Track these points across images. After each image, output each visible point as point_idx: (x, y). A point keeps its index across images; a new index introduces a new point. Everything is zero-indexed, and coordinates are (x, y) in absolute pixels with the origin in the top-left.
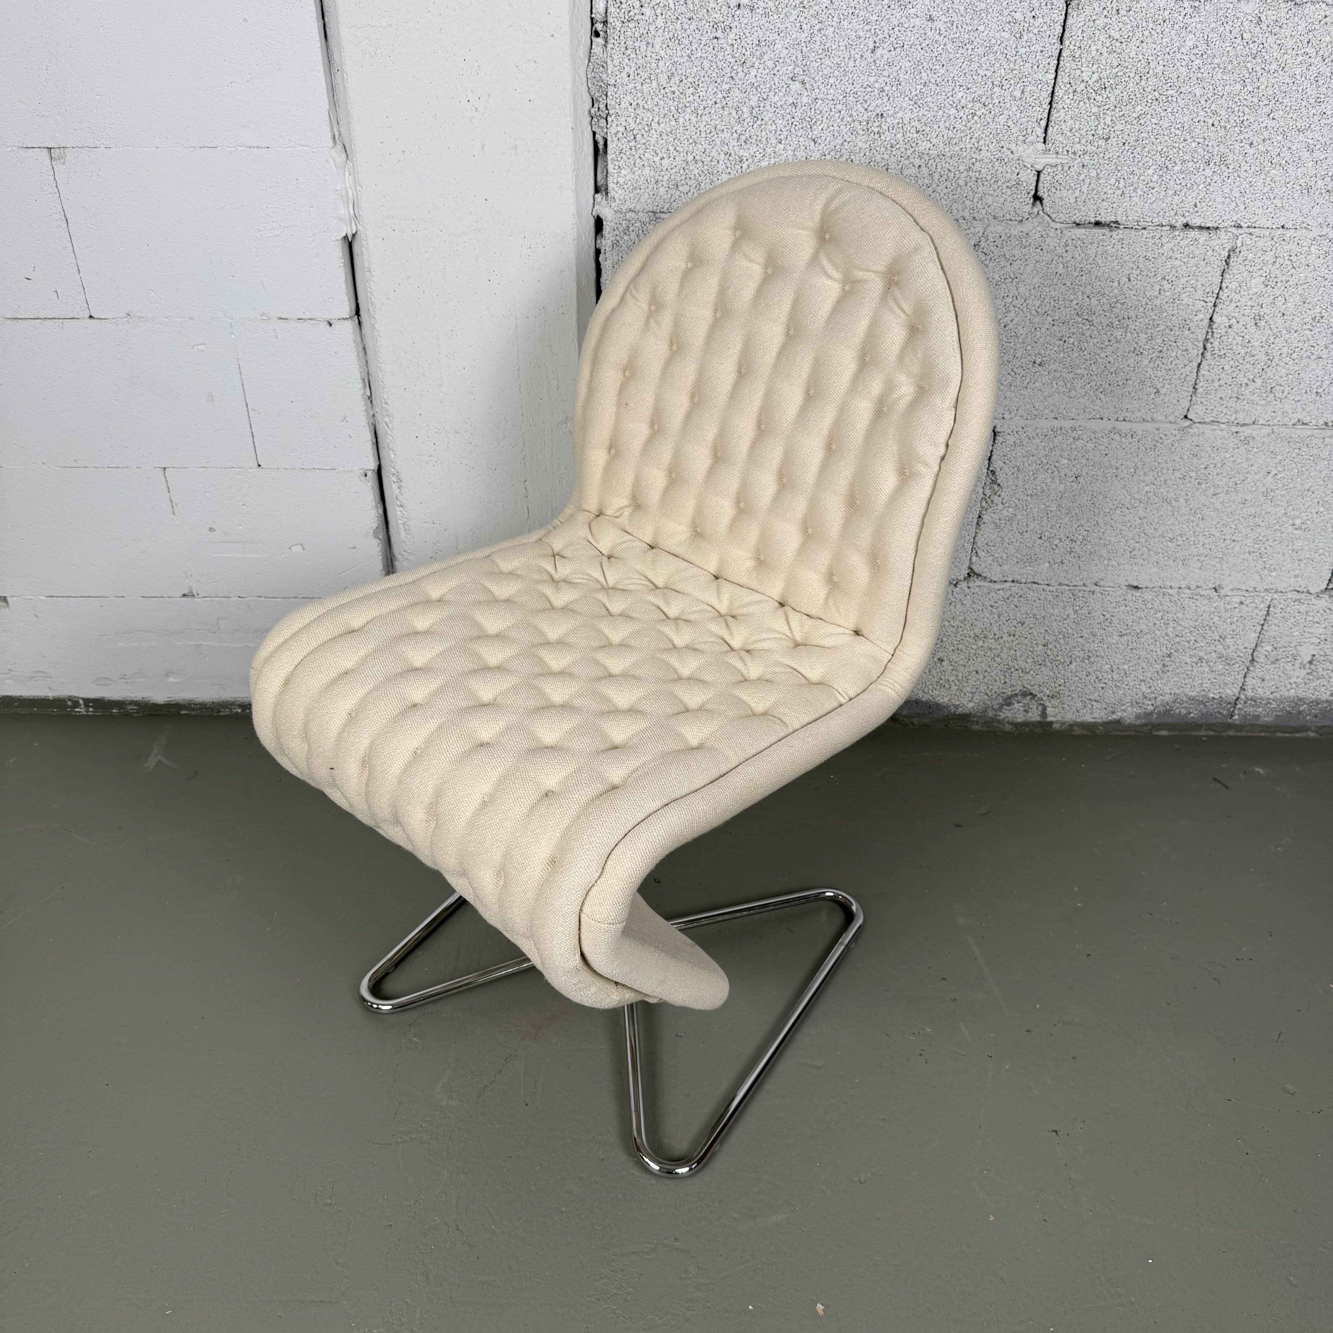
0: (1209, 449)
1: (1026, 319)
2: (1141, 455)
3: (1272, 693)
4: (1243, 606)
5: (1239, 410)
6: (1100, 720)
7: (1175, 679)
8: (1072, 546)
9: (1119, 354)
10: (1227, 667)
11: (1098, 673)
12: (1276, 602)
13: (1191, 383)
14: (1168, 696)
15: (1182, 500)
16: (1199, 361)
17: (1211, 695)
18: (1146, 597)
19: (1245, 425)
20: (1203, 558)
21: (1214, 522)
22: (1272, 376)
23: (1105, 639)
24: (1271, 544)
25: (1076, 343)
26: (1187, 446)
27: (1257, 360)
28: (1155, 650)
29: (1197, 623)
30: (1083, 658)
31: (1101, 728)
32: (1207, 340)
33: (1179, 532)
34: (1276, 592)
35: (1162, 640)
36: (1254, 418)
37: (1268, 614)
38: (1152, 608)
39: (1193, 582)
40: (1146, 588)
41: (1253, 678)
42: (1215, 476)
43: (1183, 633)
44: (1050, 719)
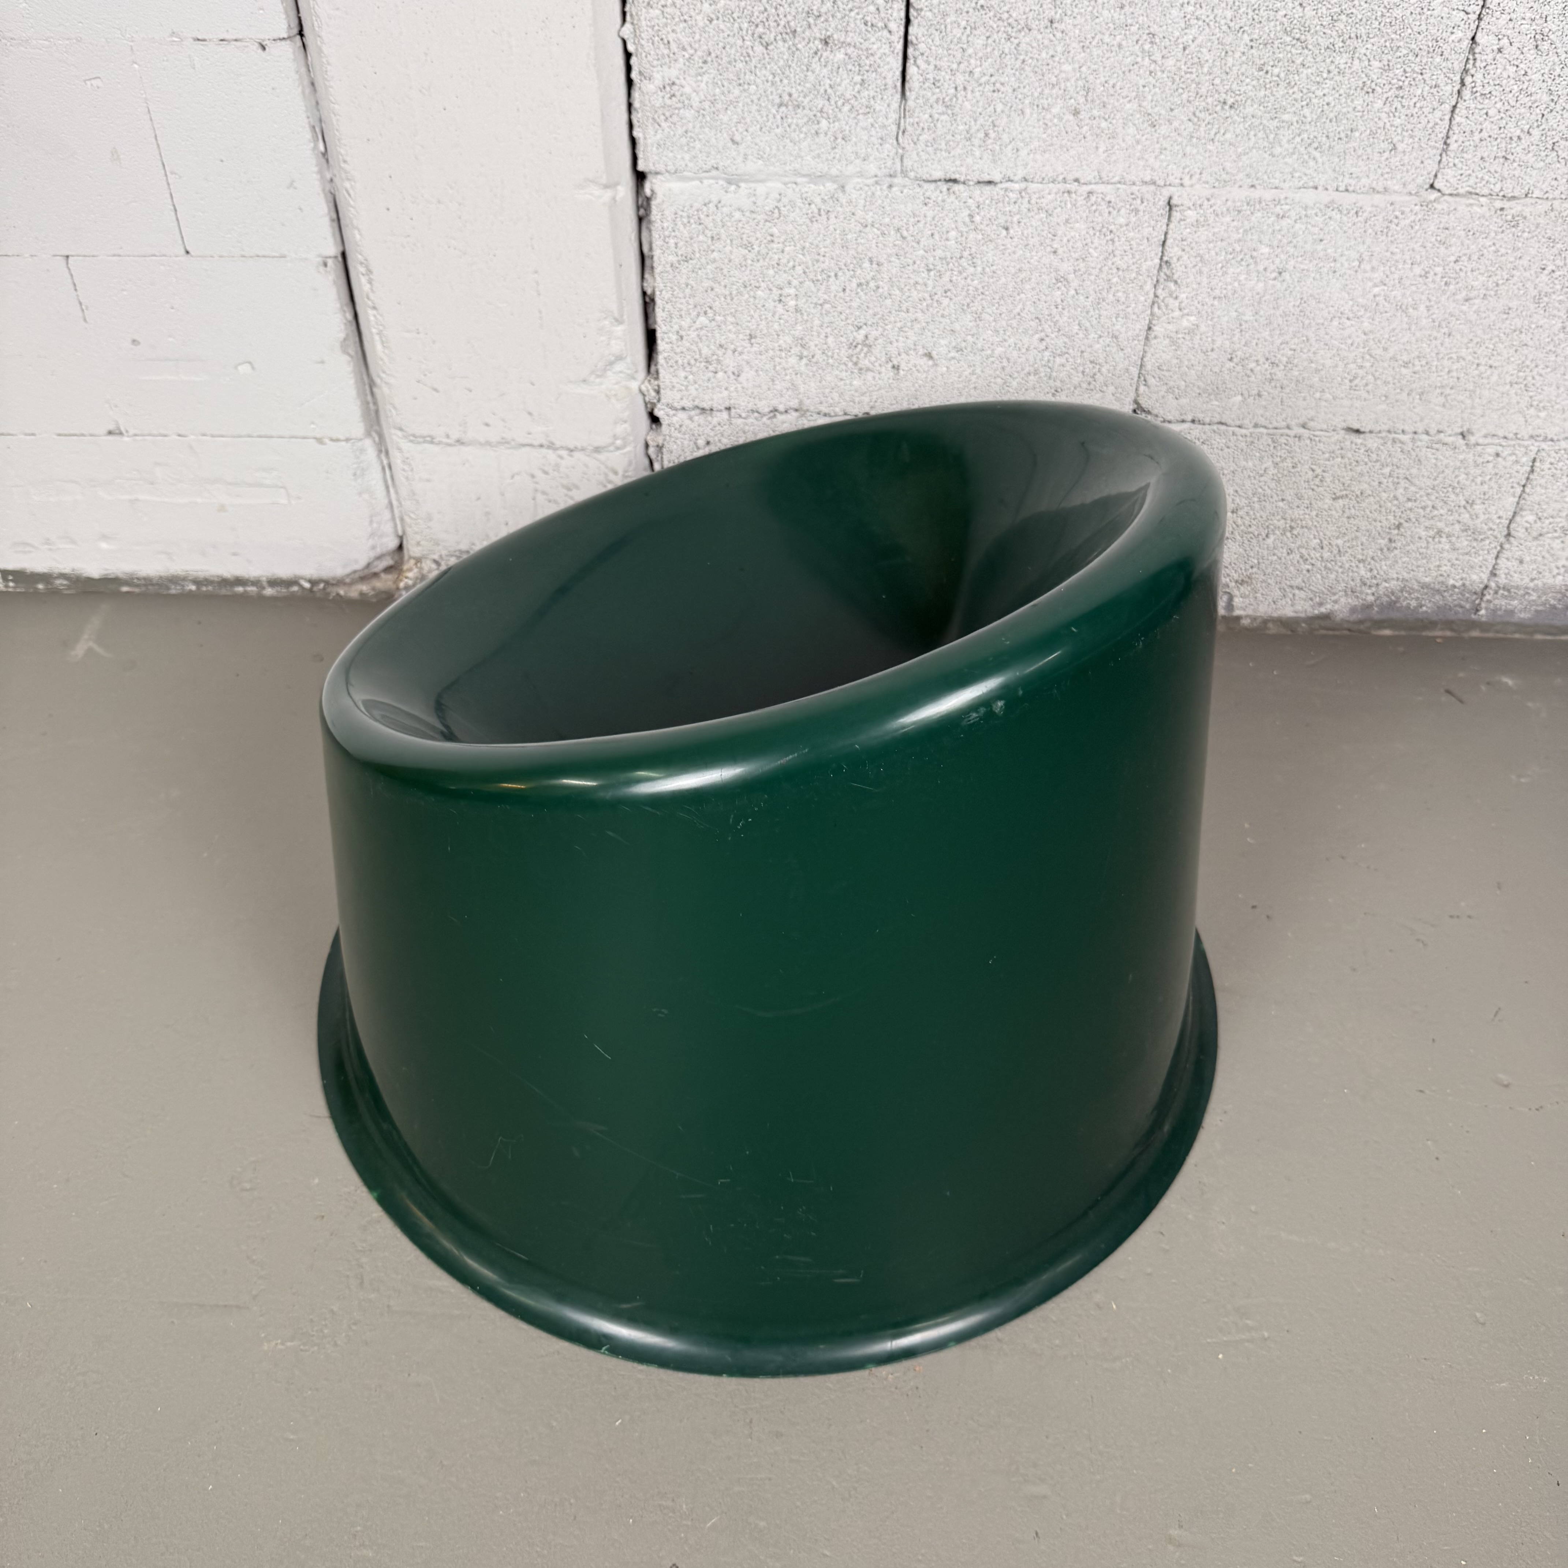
0: (1463, 233)
1: (1214, 37)
2: (1368, 241)
3: (1532, 580)
4: (1500, 459)
5: (1506, 176)
6: (1304, 615)
7: (1404, 559)
8: (1273, 371)
9: (1342, 92)
10: (1475, 544)
11: (1303, 551)
12: (1544, 454)
13: (1442, 135)
14: (1394, 583)
15: (1422, 308)
16: (1454, 103)
17: (1451, 582)
18: (1369, 446)
19: (1514, 198)
20: (1448, 391)
21: (1466, 341)
22: (1555, 126)
23: (1313, 502)
24: (1541, 371)
25: (1282, 75)
26: (1432, 228)
27: (1535, 101)
28: (1379, 518)
29: (1436, 483)
30: (1284, 530)
31: (1303, 625)
32: (1466, 71)
33: (1417, 353)
34: (1545, 439)
35: (1389, 504)
36: (1527, 189)
37: (1532, 471)
38: (1377, 461)
39: (1433, 425)
40: (1371, 432)
41: (1508, 559)
42: (1469, 273)
43: (1418, 496)
44: (1237, 613)
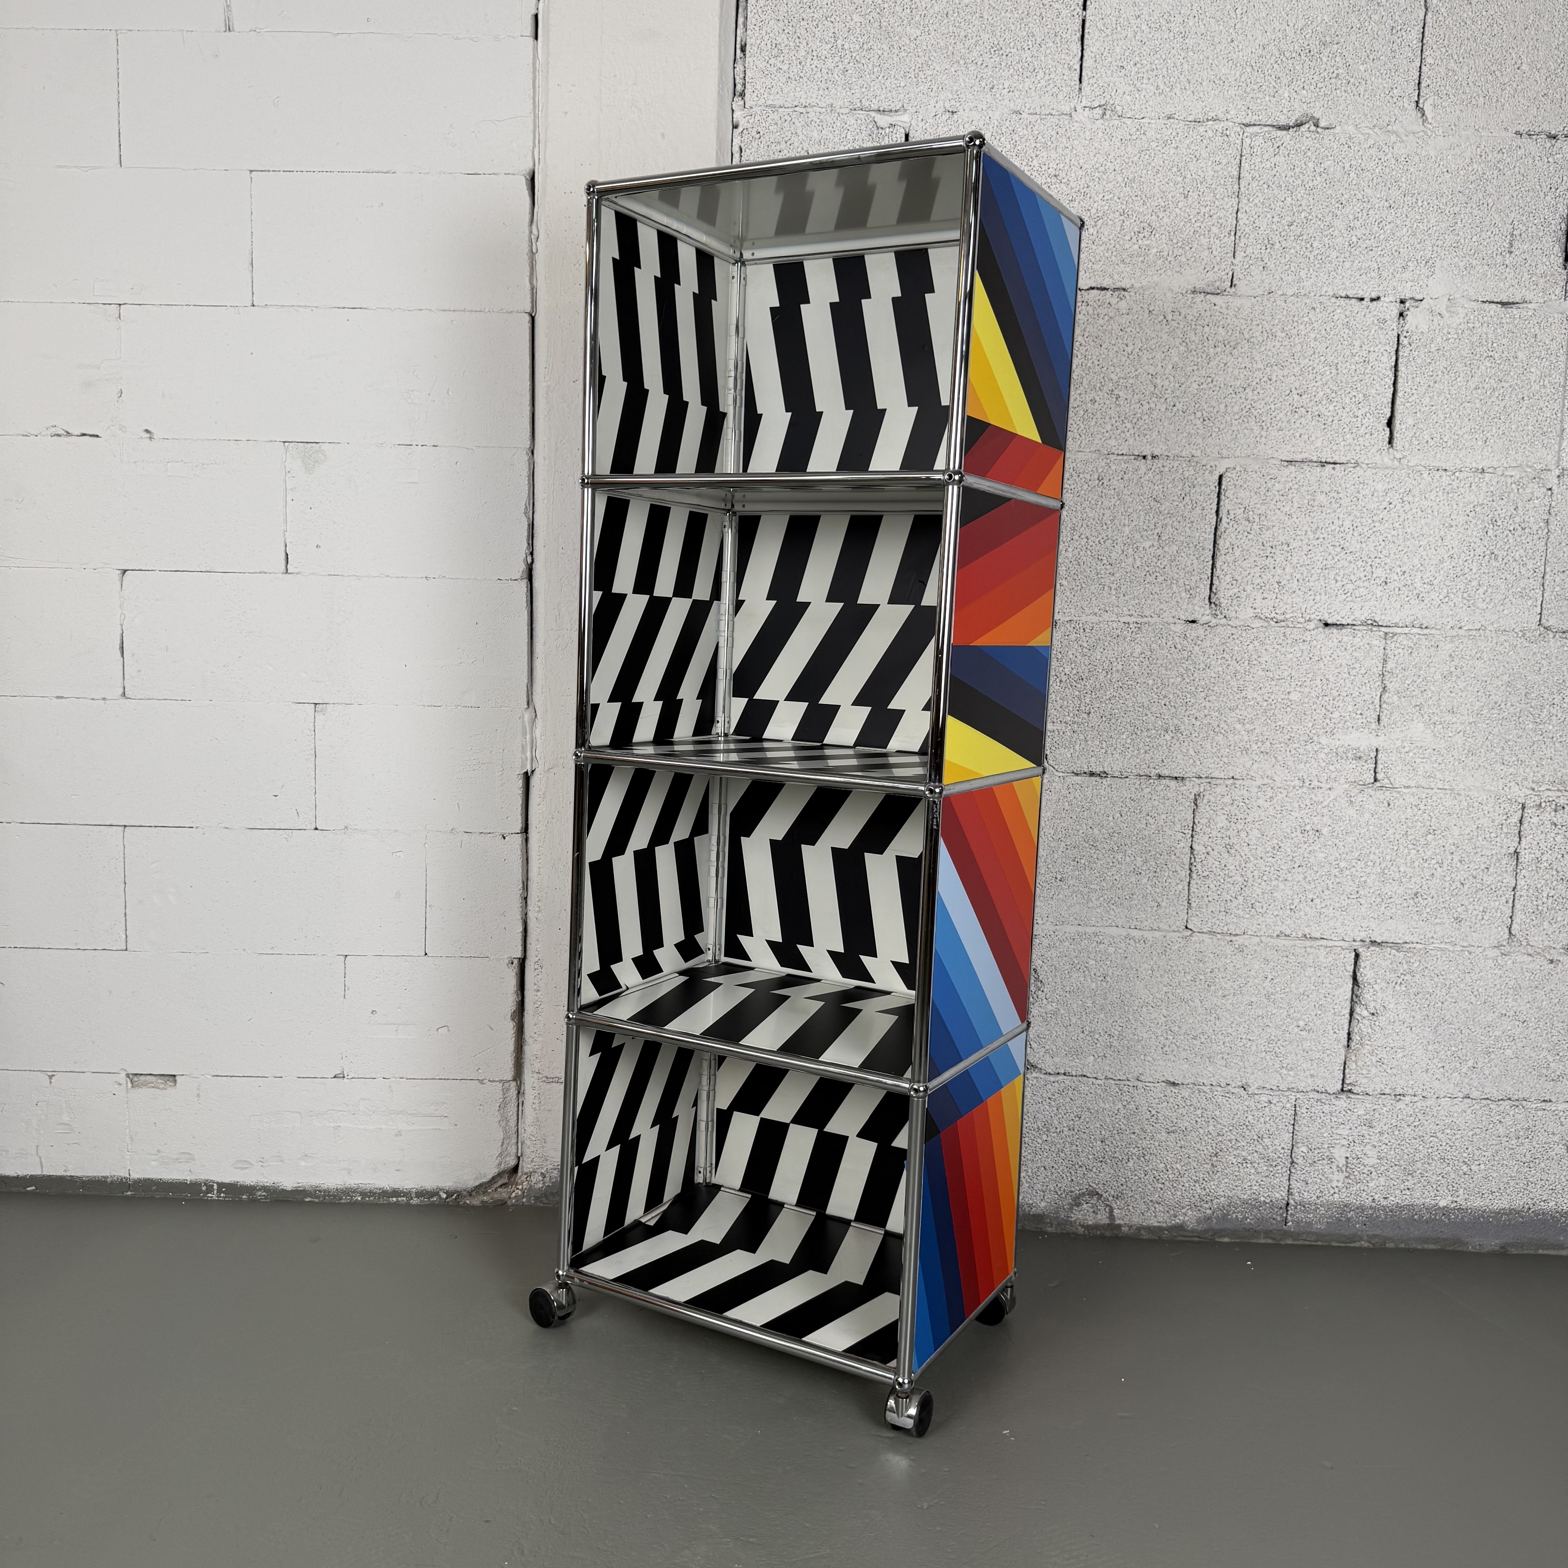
0: (1212, 956)
2: (1155, 959)
3: (1318, 1197)
4: (1272, 1105)
5: (1229, 922)
6: (1164, 1225)
7: (1226, 1180)
8: (1111, 1040)
9: (1122, 873)
10: (1271, 1169)
11: (1155, 1172)
12: (1300, 1102)
13: (1185, 898)
14: (1222, 1199)
15: (1197, 1001)
16: (1188, 881)
17: (1262, 1199)
18: (1184, 1094)
19: (1237, 935)
20: (1226, 1056)
21: (1229, 1022)
22: (1250, 895)
23: (1155, 1136)
24: (1283, 1044)
25: (1087, 864)
26: (1192, 951)
27: (1236, 882)
28: (1201, 1148)
29: (1234, 1122)
30: (1139, 1156)
31: (1166, 1232)
32: (1191, 864)
33: (1200, 1030)
34: (1298, 1091)
35: (1206, 1138)
36: (1244, 930)
37: (1295, 1114)
38: (1191, 1105)
39: (1222, 1080)
40: (1182, 1084)
41: (1297, 1180)
42: (1221, 979)
43: (1224, 1132)
44: (1118, 1222)
